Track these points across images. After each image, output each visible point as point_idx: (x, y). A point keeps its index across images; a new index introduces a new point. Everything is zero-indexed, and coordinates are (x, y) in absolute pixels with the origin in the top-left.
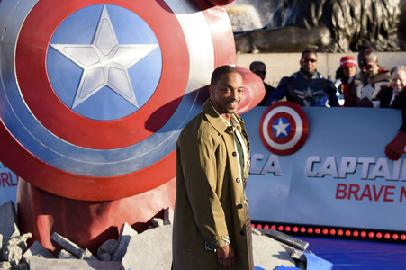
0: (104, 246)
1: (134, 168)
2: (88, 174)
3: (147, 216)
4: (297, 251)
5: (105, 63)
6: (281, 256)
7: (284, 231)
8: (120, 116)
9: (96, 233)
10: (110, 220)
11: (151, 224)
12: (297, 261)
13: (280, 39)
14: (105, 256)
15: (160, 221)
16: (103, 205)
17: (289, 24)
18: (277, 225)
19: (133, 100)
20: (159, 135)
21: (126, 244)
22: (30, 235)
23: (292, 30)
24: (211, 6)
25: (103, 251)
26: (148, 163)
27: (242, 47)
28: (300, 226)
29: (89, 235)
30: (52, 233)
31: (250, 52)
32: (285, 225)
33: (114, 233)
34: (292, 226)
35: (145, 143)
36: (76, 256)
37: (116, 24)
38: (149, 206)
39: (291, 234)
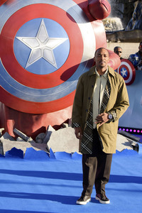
0: (39, 136)
1: (55, 98)
2: (32, 101)
3: (60, 122)
4: (134, 142)
5: (42, 46)
6: (126, 144)
7: (129, 132)
8: (48, 72)
9: (35, 129)
10: (42, 123)
11: (62, 126)
12: (134, 147)
13: (131, 36)
14: (39, 141)
15: (67, 125)
16: (39, 116)
17: (136, 29)
18: (126, 128)
19: (55, 65)
20: (67, 82)
21: (50, 135)
22: (3, 129)
23: (137, 31)
24: (95, 20)
25: (38, 138)
26: (62, 96)
27: (112, 39)
28: (137, 129)
29: (32, 130)
30: (14, 129)
31: (116, 42)
32: (129, 129)
33: (44, 130)
34: (133, 129)
35: (60, 86)
36: (25, 140)
37: (48, 28)
38: (62, 117)
39: (132, 133)
